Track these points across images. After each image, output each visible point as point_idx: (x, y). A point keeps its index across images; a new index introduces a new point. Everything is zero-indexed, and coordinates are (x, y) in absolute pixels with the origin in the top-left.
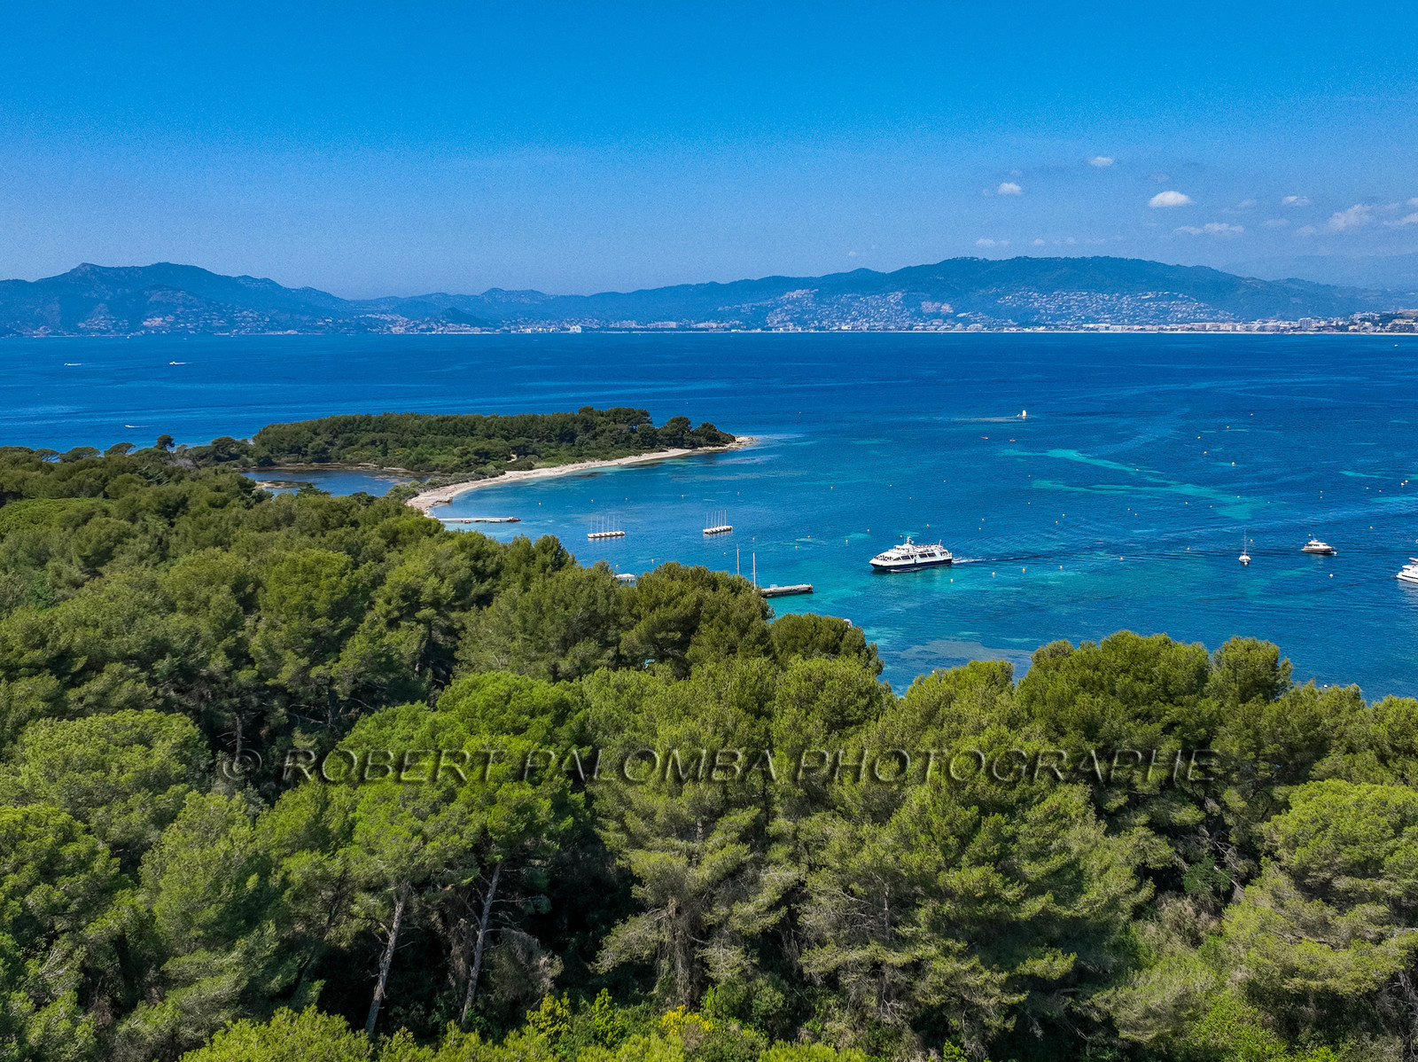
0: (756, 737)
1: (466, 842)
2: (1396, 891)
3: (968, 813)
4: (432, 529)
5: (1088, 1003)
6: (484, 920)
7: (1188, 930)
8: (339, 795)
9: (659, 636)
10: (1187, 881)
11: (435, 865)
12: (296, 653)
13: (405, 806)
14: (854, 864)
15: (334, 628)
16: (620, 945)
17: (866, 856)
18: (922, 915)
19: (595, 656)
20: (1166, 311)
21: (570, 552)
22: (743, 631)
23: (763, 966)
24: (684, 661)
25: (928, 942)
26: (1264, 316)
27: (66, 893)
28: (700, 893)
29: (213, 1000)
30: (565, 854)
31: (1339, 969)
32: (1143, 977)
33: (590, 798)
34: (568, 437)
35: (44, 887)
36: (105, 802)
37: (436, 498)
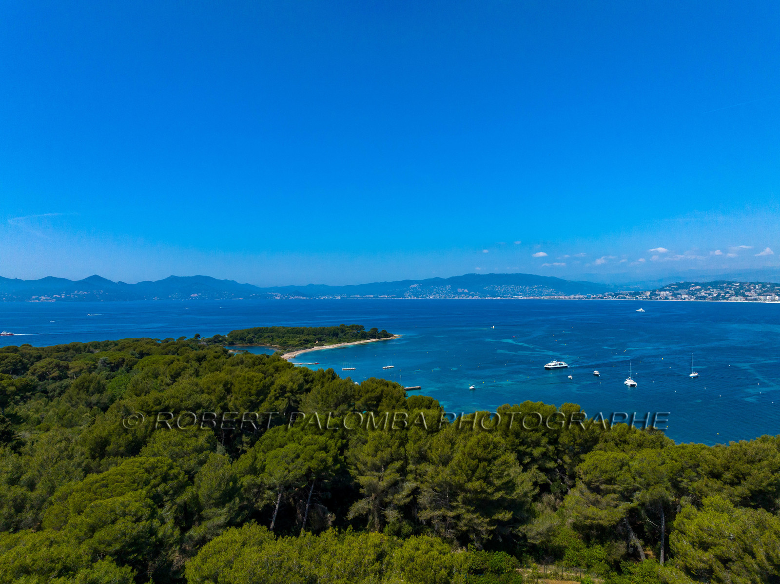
0: (403, 436)
1: (303, 472)
2: (620, 489)
3: (475, 462)
4: (290, 366)
5: (518, 530)
6: (309, 501)
7: (553, 505)
8: (260, 456)
9: (369, 403)
10: (552, 488)
11: (292, 480)
12: (244, 408)
13: (282, 460)
14: (436, 480)
15: (257, 399)
16: (356, 510)
17: (440, 478)
18: (460, 498)
19: (346, 410)
20: (542, 292)
21: (337, 374)
22: (398, 401)
23: (404, 518)
24: (377, 411)
25: (462, 508)
26: (575, 294)
27: (170, 487)
28: (383, 491)
29: (218, 525)
30: (336, 478)
31: (603, 517)
32: (536, 521)
33: (346, 458)
34: (336, 335)
35: (163, 484)
36: (183, 457)
37: (290, 356)
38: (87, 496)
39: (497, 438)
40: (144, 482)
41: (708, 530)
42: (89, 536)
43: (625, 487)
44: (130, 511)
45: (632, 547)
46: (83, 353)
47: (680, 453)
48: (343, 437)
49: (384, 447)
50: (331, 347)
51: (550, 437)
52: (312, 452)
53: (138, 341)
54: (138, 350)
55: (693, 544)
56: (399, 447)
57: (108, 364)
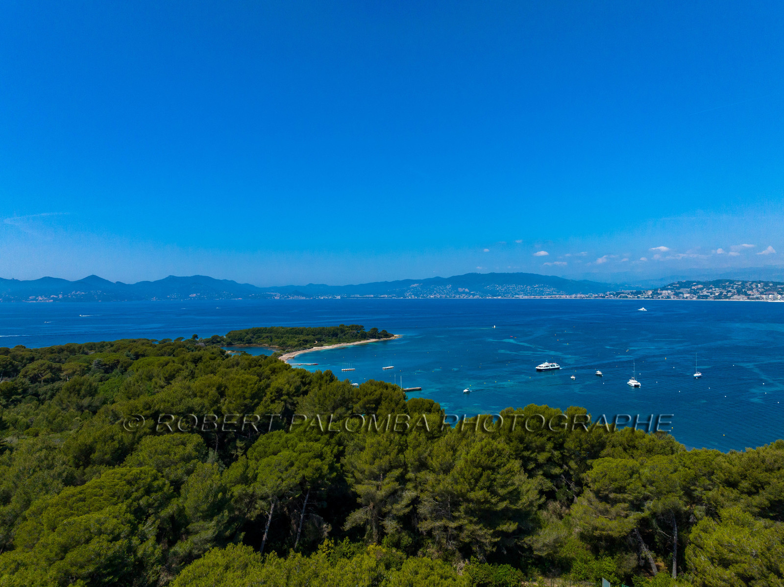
0: (402, 443)
1: (297, 481)
2: (631, 498)
3: (478, 470)
4: (287, 368)
5: (523, 541)
6: (303, 511)
7: (558, 513)
8: (253, 464)
9: (367, 406)
10: (557, 495)
11: (286, 490)
12: (238, 412)
13: (275, 468)
14: (437, 489)
15: (252, 403)
16: (353, 520)
17: (441, 487)
18: (462, 508)
19: (344, 413)
20: (543, 291)
21: (336, 376)
22: (397, 404)
23: (404, 528)
25: (464, 518)
26: (576, 293)
27: (154, 499)
28: (381, 501)
29: (205, 540)
30: (333, 486)
31: (613, 528)
32: (542, 532)
33: (342, 466)
34: (335, 335)
35: (146, 497)
36: (169, 466)
37: (289, 356)
38: (63, 511)
39: (500, 444)
40: (125, 496)
41: (729, 546)
42: (60, 556)
43: (636, 496)
44: (106, 529)
45: (643, 559)
46: (78, 355)
47: (693, 460)
48: (339, 443)
49: (383, 454)
50: (331, 347)
51: (555, 441)
52: (307, 460)
53: (135, 341)
54: (133, 351)
55: (712, 560)
56: (398, 454)
57: (102, 366)
